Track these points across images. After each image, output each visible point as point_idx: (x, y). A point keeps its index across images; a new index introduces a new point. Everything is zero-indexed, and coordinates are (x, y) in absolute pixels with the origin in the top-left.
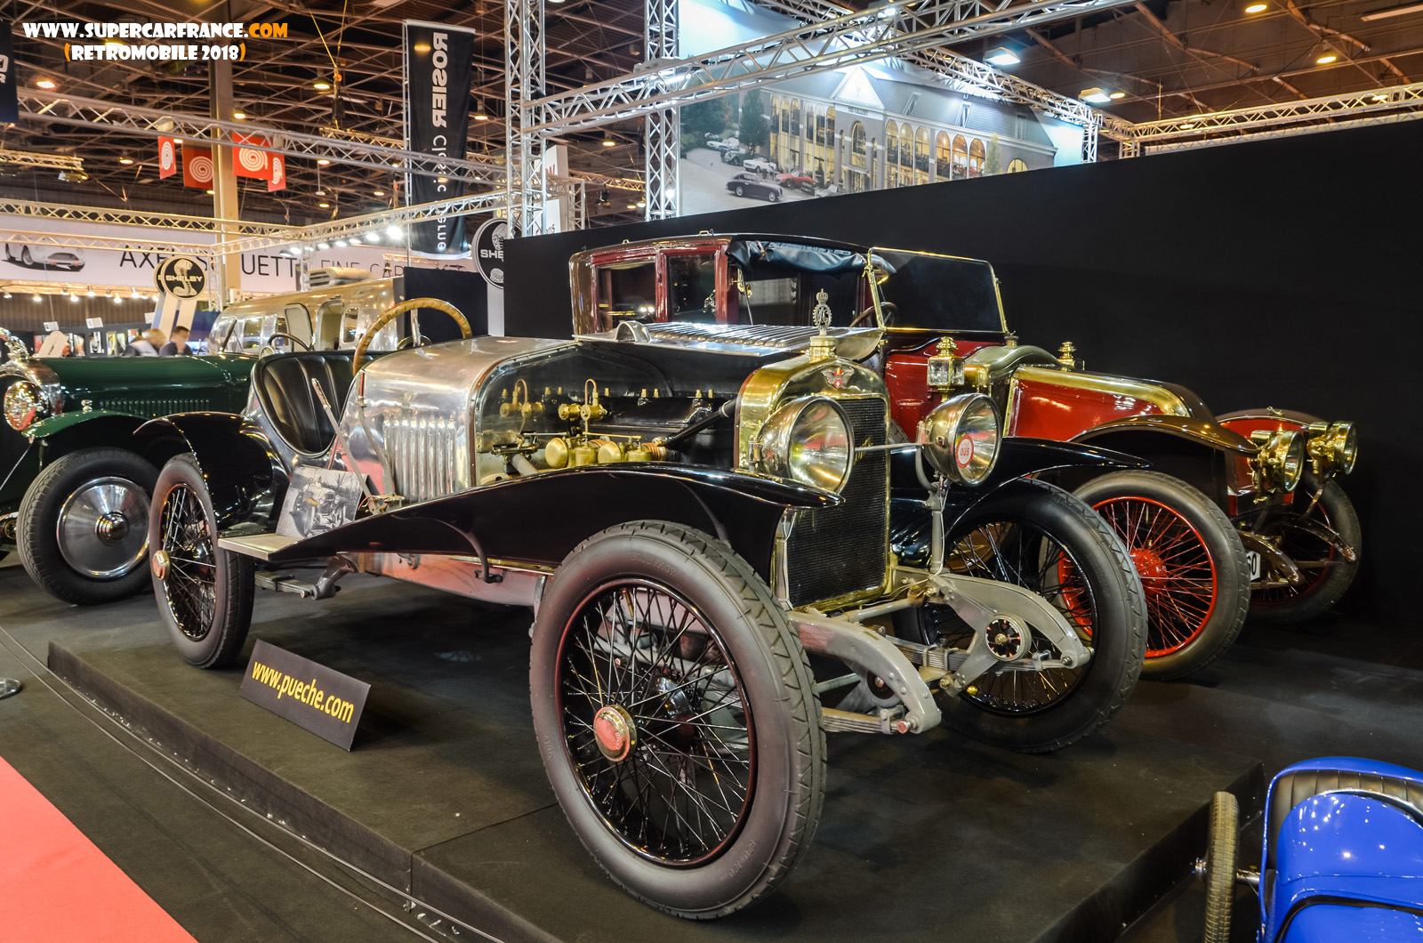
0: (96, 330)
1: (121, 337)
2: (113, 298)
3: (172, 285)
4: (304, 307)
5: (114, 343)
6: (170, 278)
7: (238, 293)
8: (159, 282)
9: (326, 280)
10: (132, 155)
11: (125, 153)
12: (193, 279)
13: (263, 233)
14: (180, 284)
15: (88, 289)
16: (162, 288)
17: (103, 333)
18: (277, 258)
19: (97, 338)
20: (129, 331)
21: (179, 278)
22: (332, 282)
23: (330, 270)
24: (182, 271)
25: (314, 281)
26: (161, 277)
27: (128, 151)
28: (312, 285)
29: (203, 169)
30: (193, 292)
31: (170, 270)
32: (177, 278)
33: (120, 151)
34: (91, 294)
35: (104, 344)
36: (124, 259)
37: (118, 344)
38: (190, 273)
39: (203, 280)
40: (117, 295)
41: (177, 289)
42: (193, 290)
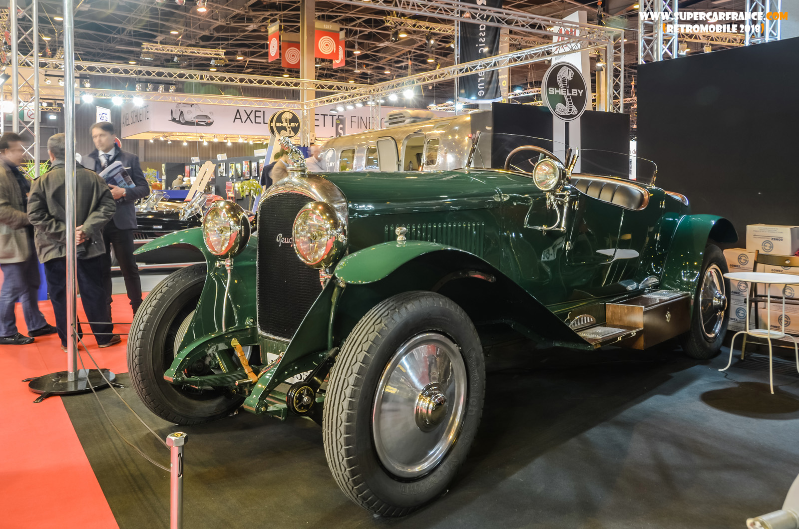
0: (222, 161)
1: (238, 165)
2: (227, 142)
3: (280, 129)
4: (393, 138)
5: (234, 170)
6: (278, 124)
7: (313, 136)
8: (271, 128)
9: (403, 119)
10: (244, 54)
11: (239, 53)
12: (293, 125)
13: (347, 90)
14: (284, 129)
15: (214, 137)
16: (273, 132)
17: (227, 163)
18: (324, 115)
19: (223, 167)
20: (244, 162)
21: (284, 125)
22: (407, 121)
23: (406, 112)
24: (286, 119)
25: (393, 121)
26: (273, 124)
27: (241, 51)
28: (390, 124)
29: (293, 56)
30: (292, 134)
31: (279, 120)
32: (283, 125)
33: (237, 52)
34: (216, 140)
35: (227, 170)
36: (236, 118)
37: (236, 170)
38: (291, 121)
39: (299, 125)
40: (229, 140)
41: (283, 132)
42: (292, 133)
